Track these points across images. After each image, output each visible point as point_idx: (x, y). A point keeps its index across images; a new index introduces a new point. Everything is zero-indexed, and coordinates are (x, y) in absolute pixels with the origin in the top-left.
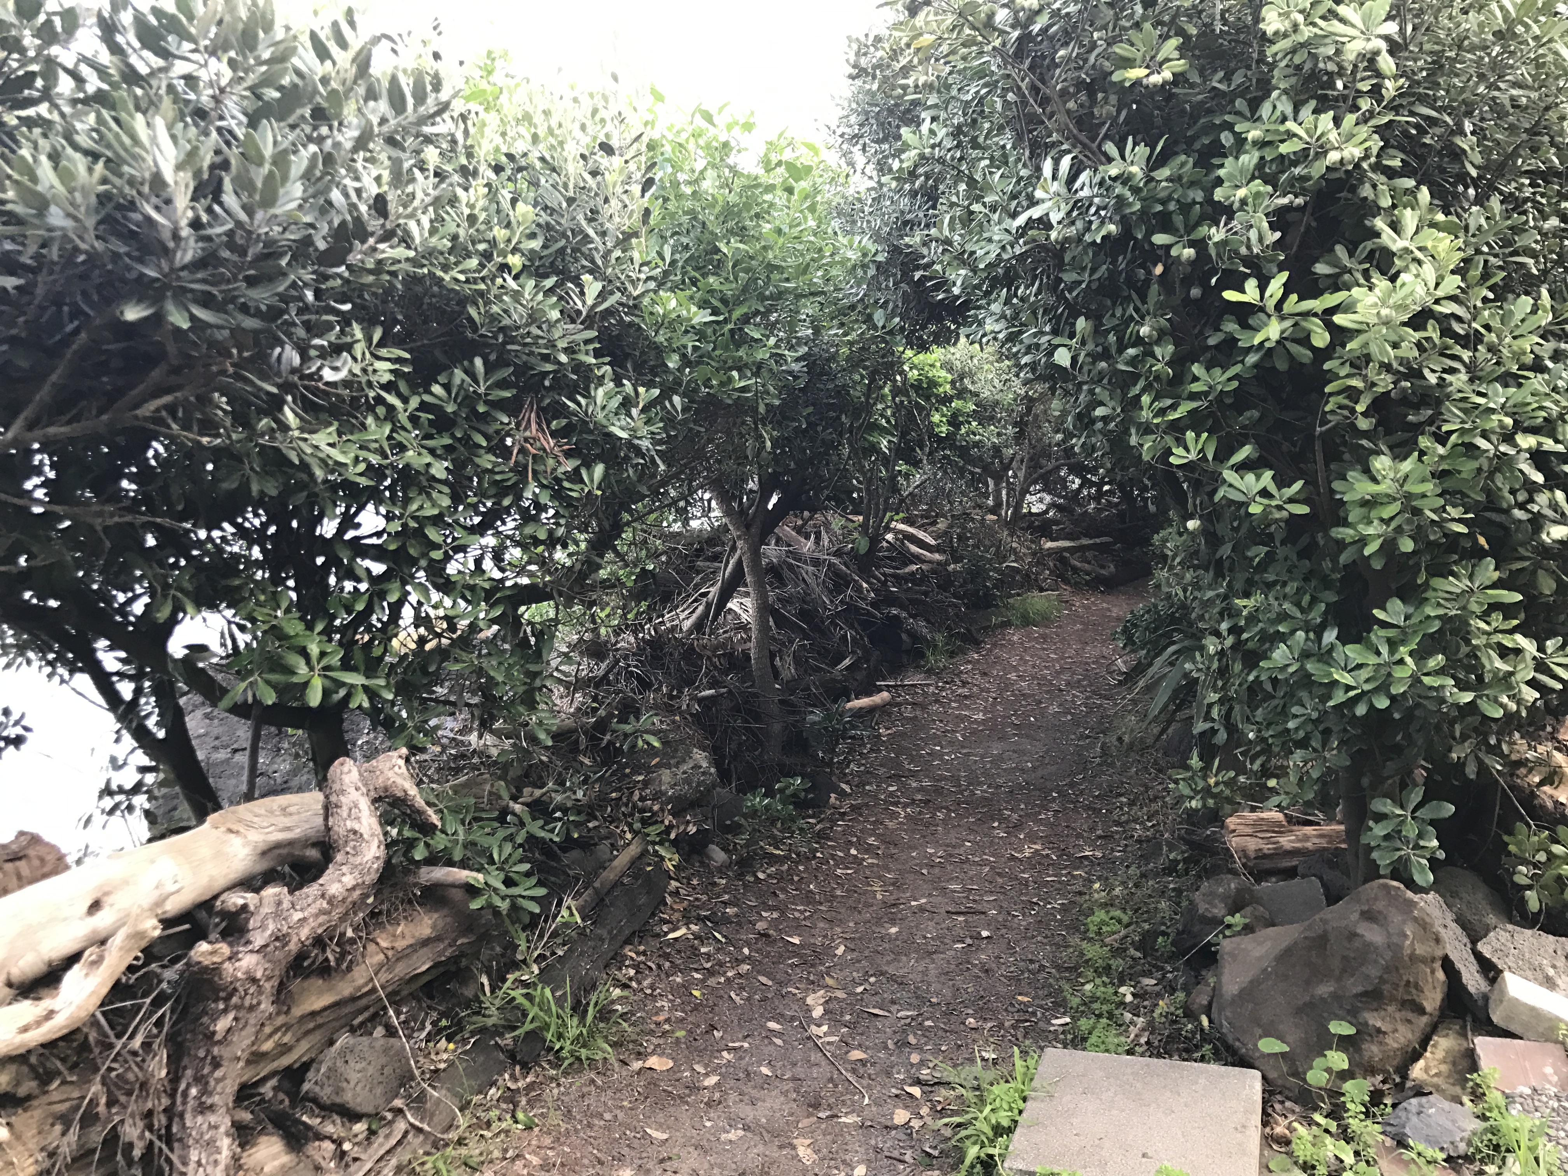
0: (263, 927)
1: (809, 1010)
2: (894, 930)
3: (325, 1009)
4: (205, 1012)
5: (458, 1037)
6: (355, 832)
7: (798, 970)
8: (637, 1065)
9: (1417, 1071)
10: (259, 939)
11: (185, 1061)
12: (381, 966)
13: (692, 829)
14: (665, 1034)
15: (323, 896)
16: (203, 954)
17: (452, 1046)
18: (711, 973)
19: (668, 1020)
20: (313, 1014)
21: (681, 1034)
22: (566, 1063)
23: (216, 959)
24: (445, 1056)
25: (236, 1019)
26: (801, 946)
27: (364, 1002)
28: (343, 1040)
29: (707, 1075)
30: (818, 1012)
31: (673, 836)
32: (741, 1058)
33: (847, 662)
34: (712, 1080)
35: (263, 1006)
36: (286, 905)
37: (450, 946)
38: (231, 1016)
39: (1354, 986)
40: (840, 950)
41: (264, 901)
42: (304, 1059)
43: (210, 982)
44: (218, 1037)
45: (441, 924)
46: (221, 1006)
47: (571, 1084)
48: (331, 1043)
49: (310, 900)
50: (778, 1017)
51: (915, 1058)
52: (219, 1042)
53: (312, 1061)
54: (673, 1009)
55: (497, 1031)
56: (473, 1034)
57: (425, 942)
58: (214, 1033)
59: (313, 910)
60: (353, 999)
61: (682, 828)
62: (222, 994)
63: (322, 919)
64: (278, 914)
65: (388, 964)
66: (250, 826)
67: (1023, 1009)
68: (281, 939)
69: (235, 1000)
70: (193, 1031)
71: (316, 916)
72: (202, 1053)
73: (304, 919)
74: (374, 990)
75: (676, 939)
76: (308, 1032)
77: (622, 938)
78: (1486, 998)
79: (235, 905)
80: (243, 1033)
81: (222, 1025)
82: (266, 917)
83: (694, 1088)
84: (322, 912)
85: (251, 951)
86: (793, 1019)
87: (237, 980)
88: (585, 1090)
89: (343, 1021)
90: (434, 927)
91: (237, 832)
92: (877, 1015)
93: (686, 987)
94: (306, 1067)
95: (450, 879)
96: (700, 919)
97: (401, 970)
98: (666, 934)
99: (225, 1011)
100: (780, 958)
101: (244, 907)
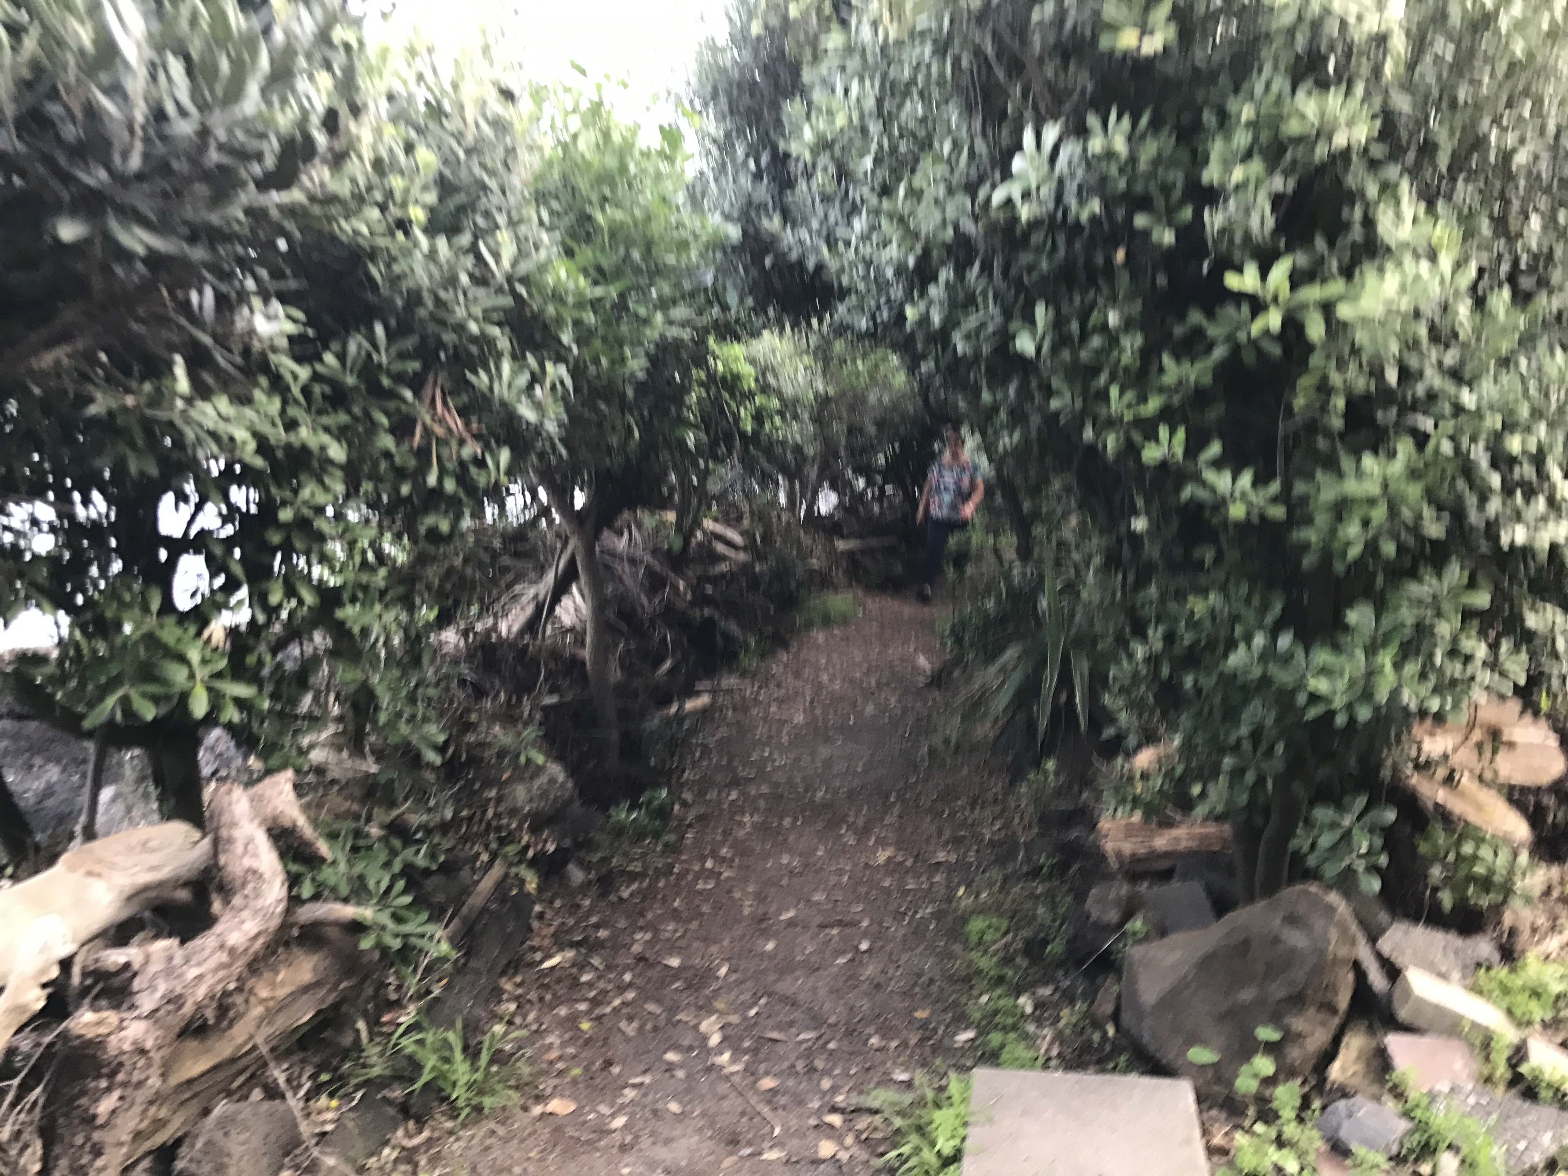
0: (152, 987)
1: (705, 1038)
2: (770, 946)
3: (203, 1075)
4: (83, 1093)
5: (341, 1092)
6: (255, 872)
7: (684, 995)
8: (537, 1110)
9: (1336, 1071)
10: (147, 1003)
11: (57, 1150)
12: (262, 1019)
13: (551, 847)
14: (561, 1073)
15: (222, 947)
16: (86, 1025)
17: (334, 1103)
18: (595, 1003)
19: (560, 1058)
20: (190, 1082)
21: (576, 1071)
22: (464, 1114)
23: (103, 1030)
24: (330, 1116)
25: (121, 1098)
26: (681, 969)
27: (244, 1062)
28: (221, 1108)
29: (613, 1116)
30: (715, 1039)
31: (531, 853)
32: (645, 1095)
33: (668, 665)
34: (620, 1122)
35: (150, 1082)
36: (178, 960)
37: (330, 991)
38: (116, 1094)
39: (1278, 991)
40: (723, 971)
41: (154, 958)
42: (179, 1134)
43: (94, 1056)
44: (100, 1121)
45: (322, 965)
46: (103, 1084)
47: (473, 1137)
48: (206, 1112)
49: (207, 952)
50: (675, 1047)
51: (826, 1084)
52: (102, 1127)
53: (186, 1135)
54: (563, 1044)
55: (382, 1083)
56: (357, 1087)
57: (306, 989)
58: (94, 1117)
59: (211, 964)
60: (233, 1060)
61: (539, 847)
62: (105, 1071)
63: (221, 974)
64: (169, 972)
65: (269, 1016)
66: (112, 866)
67: (924, 1025)
68: (175, 1000)
69: (121, 1077)
70: (66, 1115)
71: (216, 970)
72: (79, 1140)
73: (200, 978)
74: (254, 1048)
75: (553, 968)
76: (183, 1103)
77: (499, 969)
78: (1389, 996)
79: (115, 963)
80: (130, 1113)
81: (104, 1107)
82: (154, 977)
83: (603, 1131)
84: (222, 966)
85: (138, 1018)
86: (690, 1048)
87: (123, 1053)
88: (488, 1142)
89: (219, 1087)
90: (315, 969)
91: (99, 875)
92: (775, 1041)
93: (573, 1020)
94: (178, 1142)
95: (332, 917)
96: (573, 945)
97: (282, 1023)
98: (542, 961)
99: (109, 1089)
100: (663, 983)
101: (127, 966)
